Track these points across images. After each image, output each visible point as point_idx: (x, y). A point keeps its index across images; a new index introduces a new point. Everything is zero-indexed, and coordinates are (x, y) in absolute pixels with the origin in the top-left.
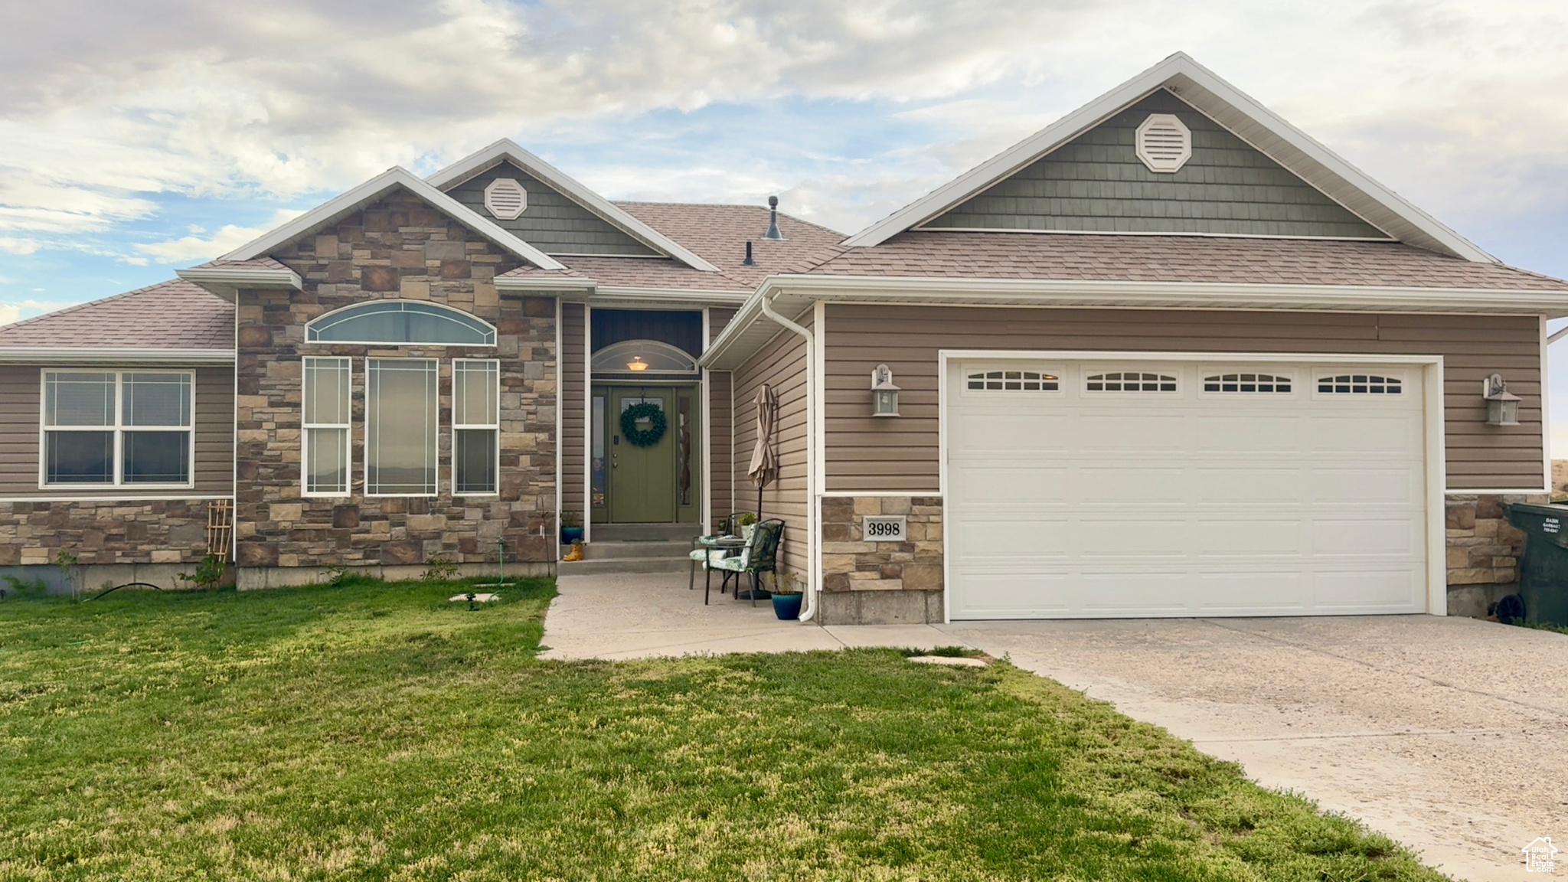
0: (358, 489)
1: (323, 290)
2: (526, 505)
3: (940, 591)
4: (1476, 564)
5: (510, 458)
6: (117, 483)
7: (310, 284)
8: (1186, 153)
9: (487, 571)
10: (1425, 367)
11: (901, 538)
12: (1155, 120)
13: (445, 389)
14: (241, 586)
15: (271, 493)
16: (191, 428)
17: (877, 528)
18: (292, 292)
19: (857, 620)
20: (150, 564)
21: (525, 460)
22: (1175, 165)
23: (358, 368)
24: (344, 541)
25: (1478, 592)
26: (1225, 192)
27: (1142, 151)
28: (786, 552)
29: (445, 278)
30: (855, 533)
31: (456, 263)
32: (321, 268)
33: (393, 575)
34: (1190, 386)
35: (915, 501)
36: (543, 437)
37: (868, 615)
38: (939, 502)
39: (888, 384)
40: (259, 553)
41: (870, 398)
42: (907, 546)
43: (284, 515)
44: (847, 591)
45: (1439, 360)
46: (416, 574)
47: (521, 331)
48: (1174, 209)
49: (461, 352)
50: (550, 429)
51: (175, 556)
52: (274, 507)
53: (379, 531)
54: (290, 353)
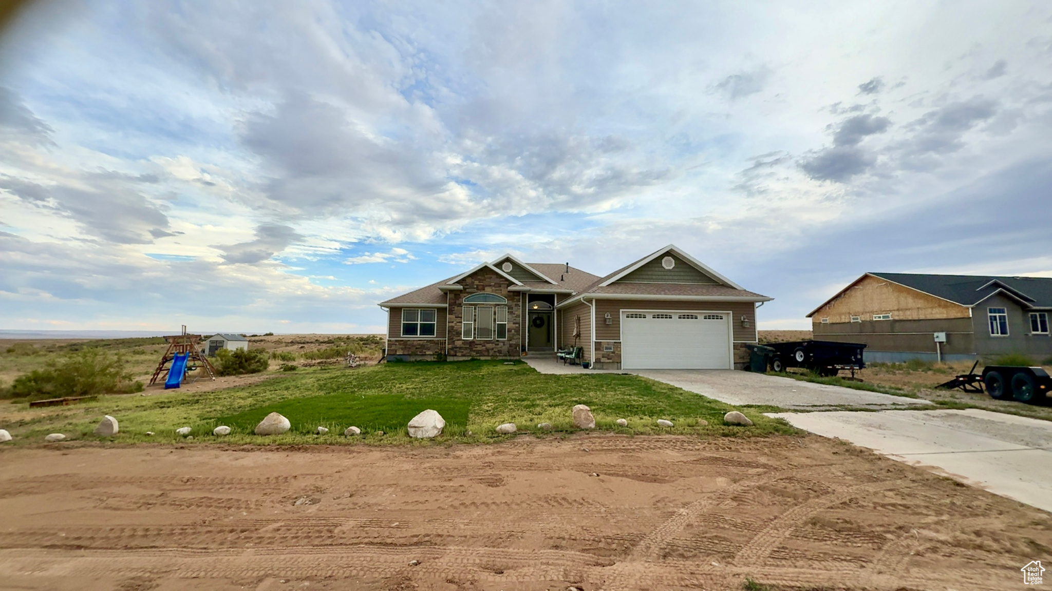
0: (475, 338)
1: (467, 290)
2: (513, 342)
3: (621, 362)
4: (740, 358)
5: (509, 331)
6: (418, 336)
7: (465, 289)
8: (673, 265)
9: (504, 358)
10: (728, 313)
11: (612, 351)
12: (666, 258)
13: (495, 314)
14: (448, 360)
15: (455, 338)
16: (435, 322)
17: (607, 348)
18: (461, 291)
19: (602, 369)
20: (425, 355)
21: (513, 331)
22: (671, 268)
23: (475, 309)
24: (471, 350)
25: (741, 365)
26: (682, 274)
27: (663, 265)
28: (583, 354)
29: (495, 287)
30: (602, 349)
31: (498, 284)
32: (467, 285)
33: (482, 358)
34: (675, 317)
35: (615, 342)
36: (517, 325)
37: (604, 367)
38: (620, 343)
39: (609, 317)
40: (452, 352)
41: (605, 320)
42: (613, 352)
43: (458, 343)
44: (600, 362)
45: (731, 312)
46: (489, 358)
47: (512, 300)
48: (671, 277)
49: (498, 305)
50: (519, 324)
51: (431, 353)
52: (456, 342)
53: (479, 348)
54: (460, 305)
